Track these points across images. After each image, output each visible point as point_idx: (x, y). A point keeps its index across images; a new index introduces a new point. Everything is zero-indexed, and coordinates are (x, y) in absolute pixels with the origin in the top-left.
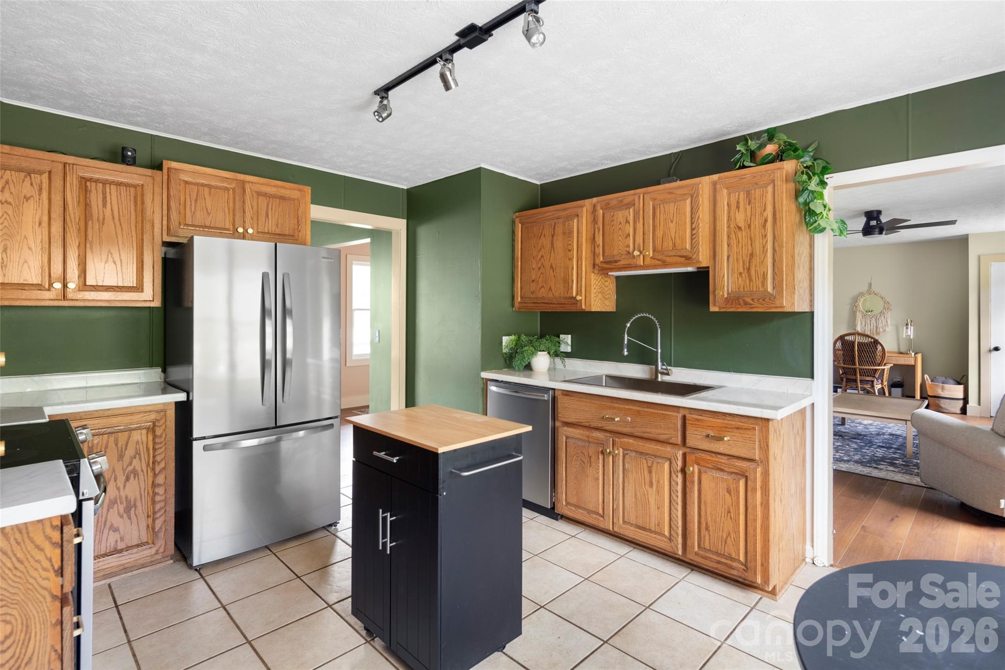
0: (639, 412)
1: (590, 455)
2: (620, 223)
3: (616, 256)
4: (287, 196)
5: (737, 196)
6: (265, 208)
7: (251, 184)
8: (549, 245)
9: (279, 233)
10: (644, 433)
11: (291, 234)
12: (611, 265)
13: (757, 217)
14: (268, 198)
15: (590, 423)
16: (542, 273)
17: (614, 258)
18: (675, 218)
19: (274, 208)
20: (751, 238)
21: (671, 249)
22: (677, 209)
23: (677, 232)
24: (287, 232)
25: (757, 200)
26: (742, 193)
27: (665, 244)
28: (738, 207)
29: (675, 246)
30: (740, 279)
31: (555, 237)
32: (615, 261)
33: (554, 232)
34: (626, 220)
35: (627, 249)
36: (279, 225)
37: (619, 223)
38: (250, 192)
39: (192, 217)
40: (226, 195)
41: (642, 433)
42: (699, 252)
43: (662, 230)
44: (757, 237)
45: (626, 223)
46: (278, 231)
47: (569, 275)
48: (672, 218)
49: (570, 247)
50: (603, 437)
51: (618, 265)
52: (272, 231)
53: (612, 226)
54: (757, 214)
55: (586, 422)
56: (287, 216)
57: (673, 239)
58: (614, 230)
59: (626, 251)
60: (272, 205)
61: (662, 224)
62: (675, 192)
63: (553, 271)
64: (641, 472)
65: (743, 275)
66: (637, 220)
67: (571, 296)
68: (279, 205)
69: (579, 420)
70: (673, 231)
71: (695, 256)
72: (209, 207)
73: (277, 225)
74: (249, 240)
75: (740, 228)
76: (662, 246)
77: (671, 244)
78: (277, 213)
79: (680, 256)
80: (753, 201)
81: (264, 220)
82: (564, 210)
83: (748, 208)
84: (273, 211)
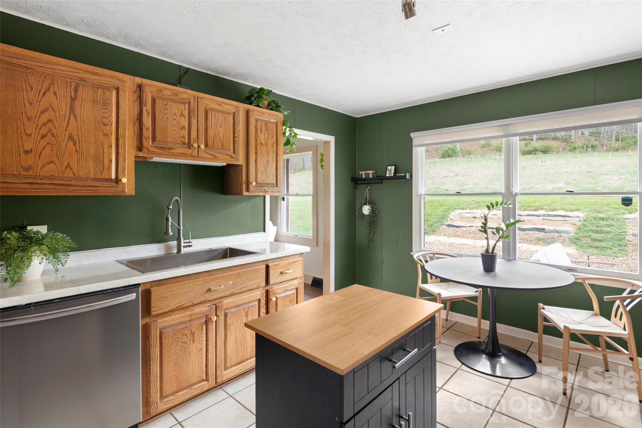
0: (239, 274)
1: (193, 331)
2: (175, 114)
3: (168, 144)
5: (261, 124)
8: (65, 109)
10: (242, 288)
12: (164, 151)
13: (270, 140)
15: (192, 302)
16: (48, 143)
17: (167, 145)
18: (223, 125)
20: (267, 151)
21: (221, 148)
22: (224, 119)
23: (225, 137)
25: (270, 129)
26: (263, 123)
27: (216, 143)
28: (261, 131)
29: (223, 147)
30: (262, 176)
31: (78, 102)
32: (169, 148)
33: (76, 95)
34: (182, 113)
35: (183, 140)
37: (173, 113)
41: (241, 289)
42: (239, 154)
43: (214, 132)
44: (270, 152)
45: (181, 116)
47: (103, 153)
48: (221, 123)
49: (105, 121)
50: (207, 308)
51: (172, 152)
53: (166, 114)
54: (270, 138)
55: (189, 302)
57: (222, 141)
58: (167, 118)
59: (181, 141)
61: (213, 127)
62: (224, 105)
63: (75, 144)
64: (240, 320)
65: (264, 173)
66: (193, 117)
67: (107, 177)
69: (181, 304)
70: (222, 135)
71: (237, 156)
75: (262, 144)
76: (213, 144)
77: (220, 144)
79: (227, 155)
80: (268, 129)
82: (95, 74)
83: (266, 133)
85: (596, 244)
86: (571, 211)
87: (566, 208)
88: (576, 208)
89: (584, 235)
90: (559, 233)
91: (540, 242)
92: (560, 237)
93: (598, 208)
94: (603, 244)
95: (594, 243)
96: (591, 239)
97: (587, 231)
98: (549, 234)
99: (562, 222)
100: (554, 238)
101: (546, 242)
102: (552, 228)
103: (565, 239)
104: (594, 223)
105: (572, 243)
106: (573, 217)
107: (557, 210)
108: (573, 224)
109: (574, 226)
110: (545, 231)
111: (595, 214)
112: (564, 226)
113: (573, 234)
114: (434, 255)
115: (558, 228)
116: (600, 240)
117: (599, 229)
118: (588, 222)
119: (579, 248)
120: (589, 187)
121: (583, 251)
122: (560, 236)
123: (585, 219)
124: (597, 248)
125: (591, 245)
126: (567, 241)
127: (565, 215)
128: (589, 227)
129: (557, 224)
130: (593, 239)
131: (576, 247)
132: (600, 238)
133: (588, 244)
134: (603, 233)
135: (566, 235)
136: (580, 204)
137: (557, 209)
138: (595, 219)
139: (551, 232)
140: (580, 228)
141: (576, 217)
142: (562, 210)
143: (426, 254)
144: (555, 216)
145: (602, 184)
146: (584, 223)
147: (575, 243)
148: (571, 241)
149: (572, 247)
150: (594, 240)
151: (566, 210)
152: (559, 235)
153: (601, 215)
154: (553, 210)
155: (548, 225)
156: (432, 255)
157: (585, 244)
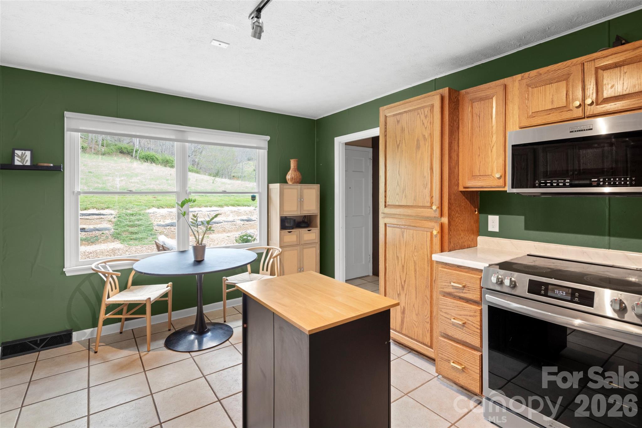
85: (134, 236)
86: (103, 209)
87: (97, 206)
88: (106, 206)
89: (123, 230)
90: (101, 231)
91: (84, 242)
92: (102, 235)
93: (125, 206)
94: (140, 236)
95: (132, 235)
96: (129, 232)
97: (124, 226)
98: (91, 233)
99: (98, 220)
100: (98, 236)
101: (90, 242)
102: (91, 227)
103: (108, 235)
104: (127, 219)
105: (115, 239)
106: (107, 215)
107: (89, 209)
108: (110, 221)
109: (110, 223)
110: (86, 230)
111: (124, 210)
112: (101, 224)
113: (113, 230)
114: (105, 263)
115: (98, 226)
116: (136, 233)
117: (131, 223)
118: (122, 218)
119: (122, 242)
120: (99, 186)
121: (128, 244)
122: (103, 233)
123: (118, 216)
124: (135, 239)
125: (131, 238)
126: (110, 237)
127: (99, 213)
128: (124, 222)
129: (94, 223)
130: (130, 232)
131: (120, 242)
132: (136, 231)
133: (129, 238)
134: (136, 227)
135: (107, 232)
136: (108, 203)
137: (89, 207)
138: (126, 215)
139: (91, 230)
140: (118, 224)
141: (110, 215)
142: (93, 209)
143: (98, 265)
144: (90, 215)
145: (110, 184)
146: (119, 219)
147: (118, 238)
148: (114, 236)
149: (116, 243)
150: (132, 233)
151: (98, 209)
152: (101, 232)
153: (129, 212)
154: (85, 209)
155: (85, 224)
156: (104, 264)
157: (126, 237)
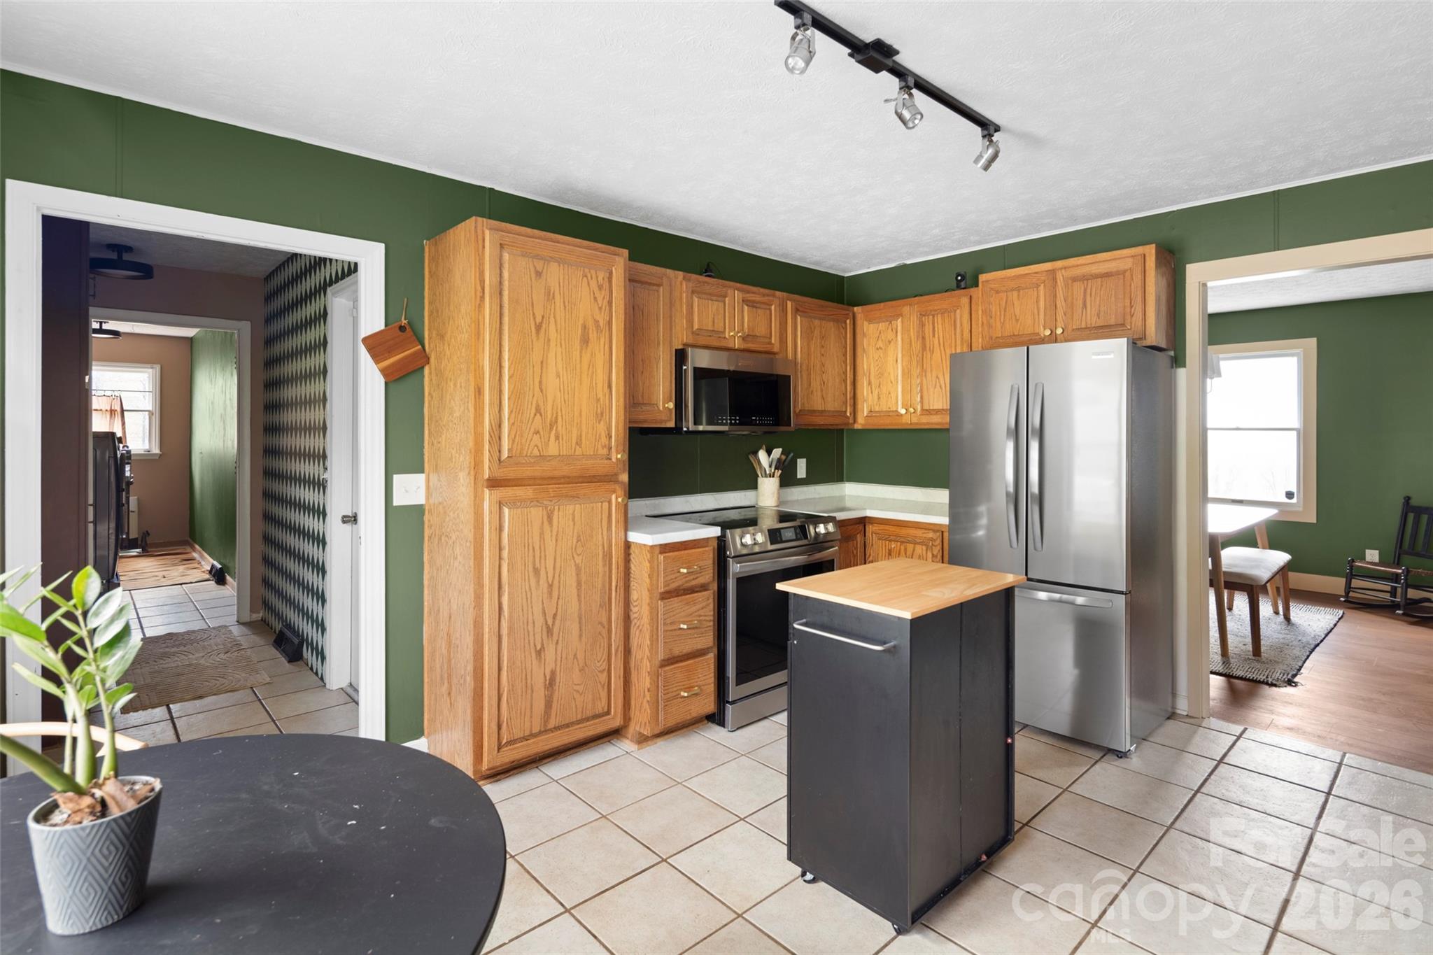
4: (1115, 270)
6: (1082, 296)
7: (1063, 271)
9: (1101, 325)
11: (1120, 323)
14: (1085, 282)
19: (1093, 294)
24: (1112, 322)
36: (1102, 314)
38: (1062, 280)
39: (1002, 328)
40: (1036, 293)
46: (1100, 323)
52: (1091, 324)
56: (1113, 299)
60: (1091, 289)
68: (1102, 285)
72: (1017, 312)
73: (1098, 315)
74: (1061, 342)
78: (1098, 298)
81: (1081, 311)
84: (1093, 298)
